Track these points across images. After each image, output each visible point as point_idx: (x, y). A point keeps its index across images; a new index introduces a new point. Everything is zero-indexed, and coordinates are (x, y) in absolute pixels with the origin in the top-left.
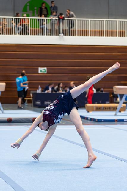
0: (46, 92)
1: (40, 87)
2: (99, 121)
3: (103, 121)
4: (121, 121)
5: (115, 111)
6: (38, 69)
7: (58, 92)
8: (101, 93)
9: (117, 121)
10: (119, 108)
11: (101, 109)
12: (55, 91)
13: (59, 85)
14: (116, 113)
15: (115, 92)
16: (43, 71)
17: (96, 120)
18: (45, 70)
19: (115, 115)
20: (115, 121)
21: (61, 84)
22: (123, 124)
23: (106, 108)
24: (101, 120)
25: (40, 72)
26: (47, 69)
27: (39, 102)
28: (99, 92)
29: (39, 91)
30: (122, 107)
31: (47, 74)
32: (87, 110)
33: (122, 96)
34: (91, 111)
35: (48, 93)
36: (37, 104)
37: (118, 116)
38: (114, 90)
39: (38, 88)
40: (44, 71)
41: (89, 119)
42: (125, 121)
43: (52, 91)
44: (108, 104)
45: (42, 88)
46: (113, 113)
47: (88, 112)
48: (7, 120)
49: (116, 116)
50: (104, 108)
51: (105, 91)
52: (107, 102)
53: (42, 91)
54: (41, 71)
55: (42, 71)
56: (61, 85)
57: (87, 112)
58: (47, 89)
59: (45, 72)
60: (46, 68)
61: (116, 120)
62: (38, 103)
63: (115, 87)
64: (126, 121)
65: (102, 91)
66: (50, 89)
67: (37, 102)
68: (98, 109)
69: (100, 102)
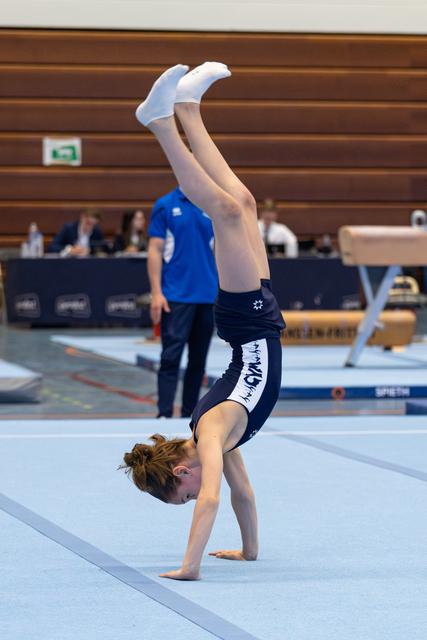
1: (34, 228)
5: (349, 343)
6: (39, 145)
7: (119, 255)
8: (321, 256)
9: (343, 393)
10: (364, 330)
11: (299, 336)
12: (106, 249)
13: (128, 218)
14: (352, 355)
15: (348, 254)
16: (64, 156)
18: (72, 148)
19: (349, 365)
20: (333, 393)
21: (139, 215)
23: (320, 333)
25: (48, 160)
26: (84, 144)
27: (31, 299)
28: (314, 252)
29: (33, 248)
30: (381, 326)
31: (82, 166)
33: (378, 274)
35: (73, 261)
36: (22, 310)
37: (361, 368)
39: (25, 234)
40: (68, 152)
42: (380, 393)
43: (93, 250)
44: (353, 309)
45: (45, 235)
46: (338, 355)
49: (350, 372)
50: (311, 330)
53: (47, 249)
54: (55, 154)
55: (62, 152)
56: (139, 221)
58: (70, 238)
59: (74, 157)
60: (76, 142)
61: (339, 391)
62: (28, 305)
63: (347, 232)
67: (23, 300)
69: (317, 301)
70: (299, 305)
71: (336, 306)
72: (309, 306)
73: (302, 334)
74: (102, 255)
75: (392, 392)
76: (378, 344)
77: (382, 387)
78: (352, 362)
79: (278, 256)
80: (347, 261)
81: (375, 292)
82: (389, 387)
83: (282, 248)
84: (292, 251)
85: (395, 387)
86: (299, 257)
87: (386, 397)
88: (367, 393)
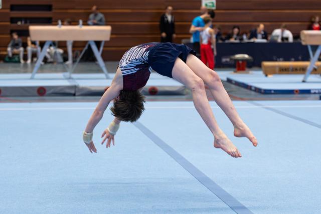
2: (267, 93)
3: (273, 92)
5: (304, 73)
7: (227, 41)
9: (299, 92)
11: (288, 71)
12: (222, 39)
14: (305, 78)
15: (304, 41)
16: (210, 6)
17: (263, 91)
18: (213, 3)
19: (304, 81)
20: (295, 92)
23: (296, 70)
24: (271, 90)
26: (217, 2)
31: (217, 9)
32: (264, 73)
37: (308, 82)
38: (302, 37)
40: (211, 4)
41: (253, 88)
42: (312, 91)
46: (300, 78)
47: (266, 76)
49: (304, 84)
50: (293, 69)
54: (206, 5)
55: (209, 4)
59: (213, 6)
60: (214, 1)
61: (297, 91)
63: (303, 33)
69: (300, 58)
70: (293, 59)
72: (297, 60)
73: (290, 70)
74: (220, 42)
75: (317, 91)
76: (318, 74)
77: (313, 90)
78: (305, 80)
79: (286, 41)
80: (304, 43)
81: (314, 55)
82: (316, 90)
84: (291, 40)
85: (318, 90)
86: (294, 42)
87: (315, 93)
88: (308, 92)
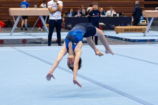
0: (76, 16)
2: (134, 41)
3: (137, 41)
4: (153, 41)
8: (123, 16)
9: (149, 40)
10: (147, 29)
12: (84, 15)
14: (145, 34)
15: (144, 15)
17: (131, 40)
19: (144, 36)
22: (154, 43)
23: (132, 30)
24: (136, 40)
27: (70, 25)
28: (122, 16)
32: (116, 32)
33: (150, 19)
34: (120, 33)
36: (68, 27)
37: (147, 36)
41: (123, 39)
48: (56, 41)
51: (126, 15)
52: (129, 25)
57: (116, 33)
61: (148, 40)
64: (157, 41)
65: (123, 15)
66: (79, 14)
67: (69, 25)
68: (126, 31)
70: (119, 25)
71: (126, 25)
72: (121, 26)
73: (129, 30)
83: (116, 15)
86: (119, 17)
